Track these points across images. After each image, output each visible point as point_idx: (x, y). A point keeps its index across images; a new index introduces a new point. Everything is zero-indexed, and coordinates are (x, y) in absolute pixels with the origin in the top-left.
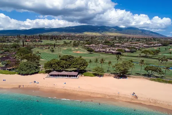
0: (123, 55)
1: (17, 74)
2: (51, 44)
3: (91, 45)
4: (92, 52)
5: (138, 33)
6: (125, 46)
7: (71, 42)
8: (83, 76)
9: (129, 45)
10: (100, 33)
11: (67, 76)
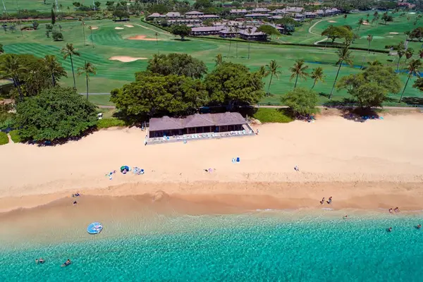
0: (277, 43)
2: (36, 14)
4: (187, 35)
6: (260, 14)
7: (98, 4)
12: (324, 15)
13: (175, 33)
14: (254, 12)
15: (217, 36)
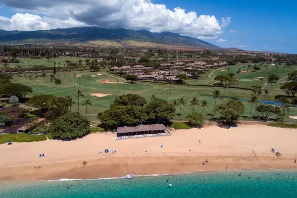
0: (188, 85)
1: (50, 139)
2: (44, 68)
3: (124, 67)
4: (135, 80)
5: (180, 42)
6: (179, 67)
7: (80, 61)
8: (173, 129)
9: (183, 65)
10: (119, 42)
11: (150, 132)
12: (219, 67)
13: (128, 79)
14: (176, 65)
15: (153, 80)
